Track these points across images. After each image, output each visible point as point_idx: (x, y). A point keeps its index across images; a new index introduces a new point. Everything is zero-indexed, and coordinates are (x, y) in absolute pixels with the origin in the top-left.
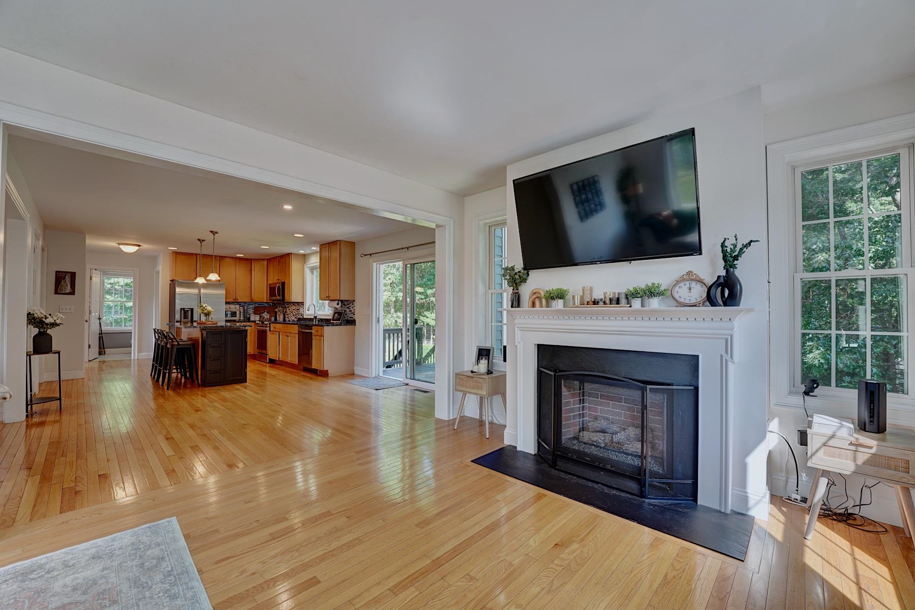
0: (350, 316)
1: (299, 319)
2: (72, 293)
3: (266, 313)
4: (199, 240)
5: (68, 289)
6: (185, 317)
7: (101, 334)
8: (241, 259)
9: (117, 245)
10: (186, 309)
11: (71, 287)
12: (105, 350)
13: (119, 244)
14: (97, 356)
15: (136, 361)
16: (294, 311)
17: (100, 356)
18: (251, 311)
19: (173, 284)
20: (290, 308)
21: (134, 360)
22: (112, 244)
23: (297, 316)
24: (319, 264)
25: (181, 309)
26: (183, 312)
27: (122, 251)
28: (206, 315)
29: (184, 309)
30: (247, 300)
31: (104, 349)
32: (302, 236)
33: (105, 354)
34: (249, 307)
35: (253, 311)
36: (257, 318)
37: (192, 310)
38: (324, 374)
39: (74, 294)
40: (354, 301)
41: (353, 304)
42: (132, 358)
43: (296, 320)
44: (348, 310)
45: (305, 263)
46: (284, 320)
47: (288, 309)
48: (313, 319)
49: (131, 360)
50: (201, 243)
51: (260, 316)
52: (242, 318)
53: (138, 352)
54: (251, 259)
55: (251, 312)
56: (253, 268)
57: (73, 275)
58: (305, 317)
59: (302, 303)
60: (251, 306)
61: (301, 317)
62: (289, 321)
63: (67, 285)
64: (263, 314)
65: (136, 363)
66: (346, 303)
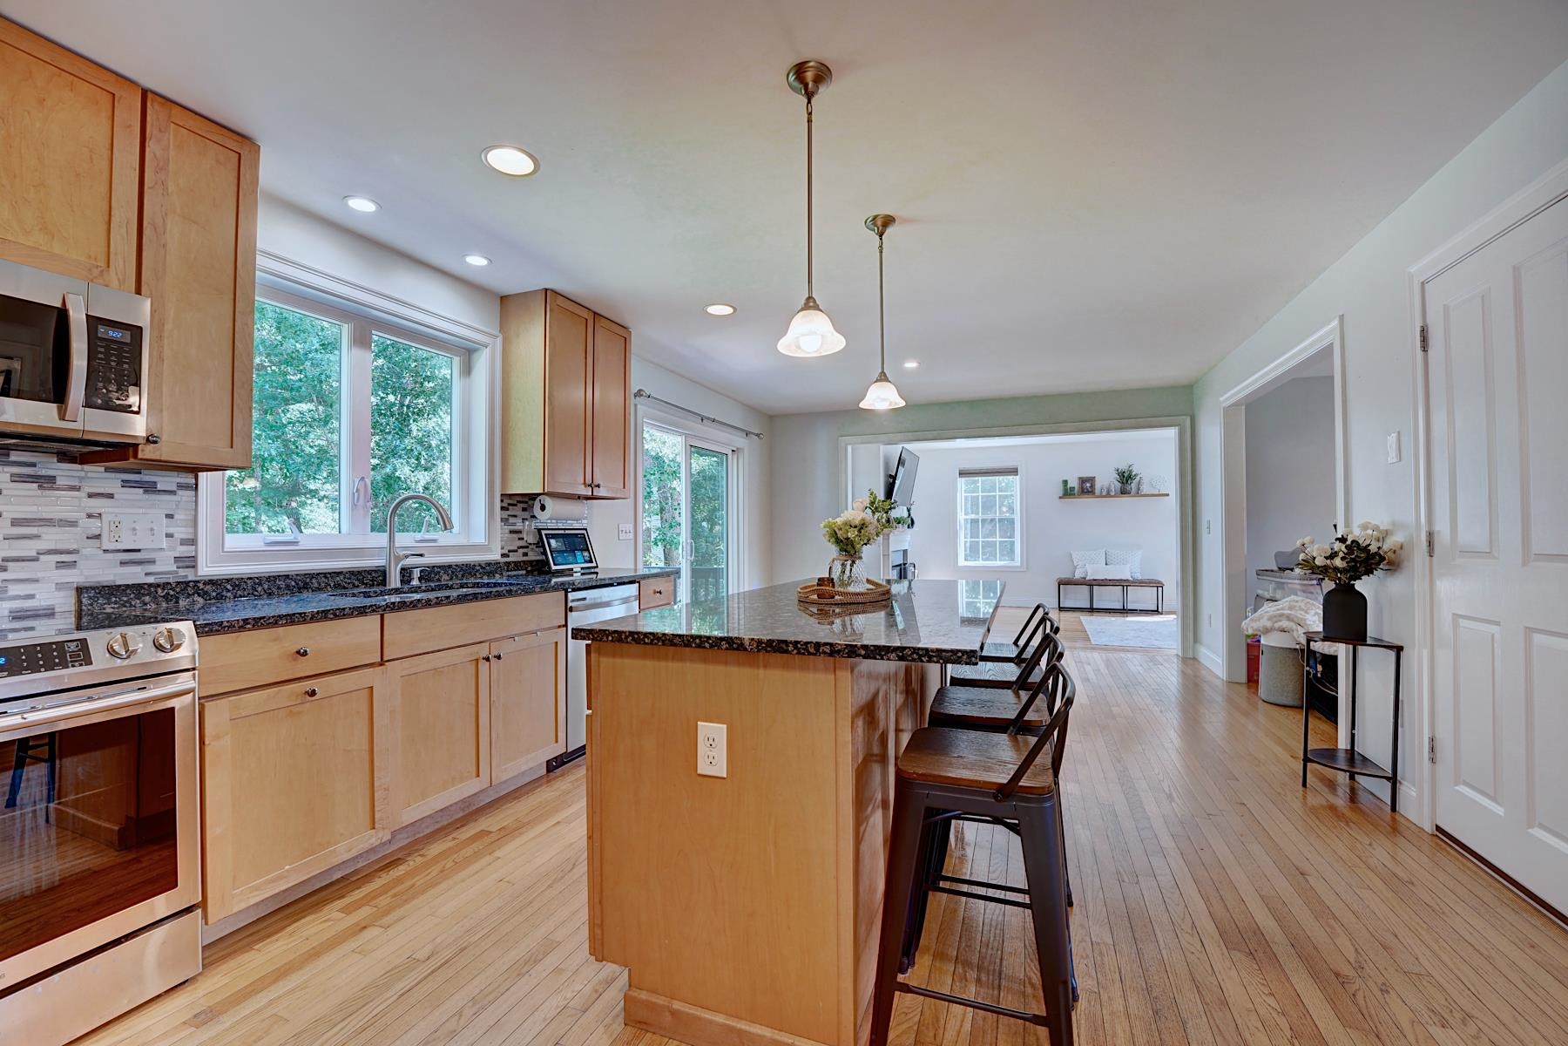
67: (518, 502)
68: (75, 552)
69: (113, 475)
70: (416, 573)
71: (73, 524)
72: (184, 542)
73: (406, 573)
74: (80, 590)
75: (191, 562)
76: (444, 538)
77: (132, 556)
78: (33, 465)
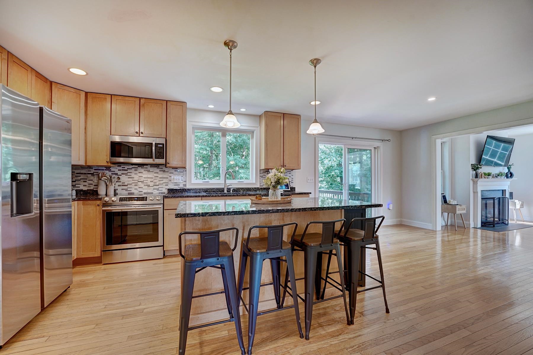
58: (188, 187)
67: (266, 171)
68: (168, 183)
69: (173, 169)
70: (231, 190)
71: (167, 178)
72: (184, 182)
73: (229, 190)
74: (168, 189)
75: (185, 185)
76: (246, 181)
77: (176, 184)
78: (162, 168)
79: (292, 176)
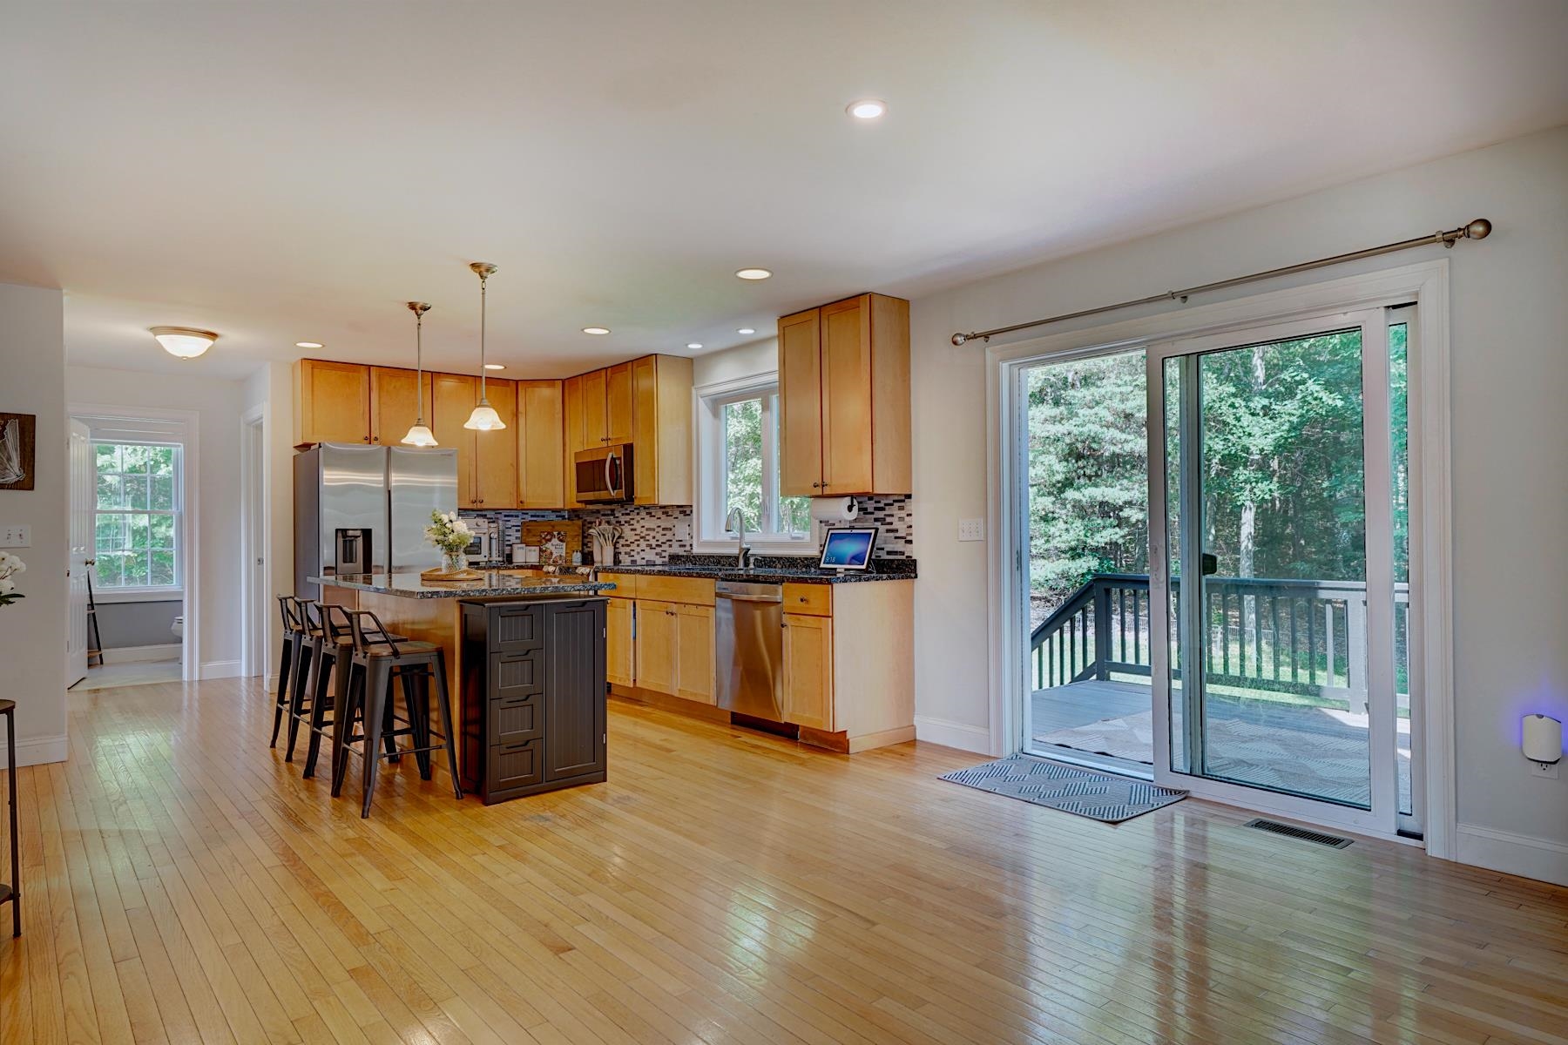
0: (889, 547)
1: (674, 558)
2: (26, 484)
3: (555, 541)
4: (412, 306)
5: (14, 472)
6: (348, 556)
7: (91, 605)
8: (492, 381)
9: (150, 335)
10: (350, 533)
11: (22, 465)
12: (103, 651)
13: (156, 330)
14: (84, 671)
15: (196, 686)
16: (652, 533)
17: (95, 671)
18: (513, 536)
19: (308, 458)
20: (637, 526)
21: (191, 683)
22: (133, 330)
23: (665, 547)
24: (776, 377)
25: (337, 530)
26: (340, 540)
27: (165, 351)
28: (452, 550)
29: (344, 531)
30: (505, 502)
31: (100, 650)
32: (764, 274)
33: (102, 663)
34: (509, 524)
35: (519, 534)
36: (532, 556)
37: (367, 534)
38: (833, 745)
39: (32, 488)
40: (909, 496)
41: (901, 508)
42: (185, 677)
43: (659, 561)
44: (882, 528)
45: (693, 385)
46: (617, 561)
47: (627, 528)
48: (737, 558)
49: (180, 683)
50: (419, 316)
51: (541, 550)
52: (495, 558)
53: (202, 660)
54: (517, 382)
55: (513, 540)
56: (521, 408)
57: (27, 424)
58: (696, 550)
59: (685, 511)
60: (515, 521)
61: (681, 552)
62: (634, 562)
63: (9, 459)
64: (549, 545)
65: (196, 695)
66: (870, 505)
74: (670, 556)
77: (681, 543)
79: (907, 519)
